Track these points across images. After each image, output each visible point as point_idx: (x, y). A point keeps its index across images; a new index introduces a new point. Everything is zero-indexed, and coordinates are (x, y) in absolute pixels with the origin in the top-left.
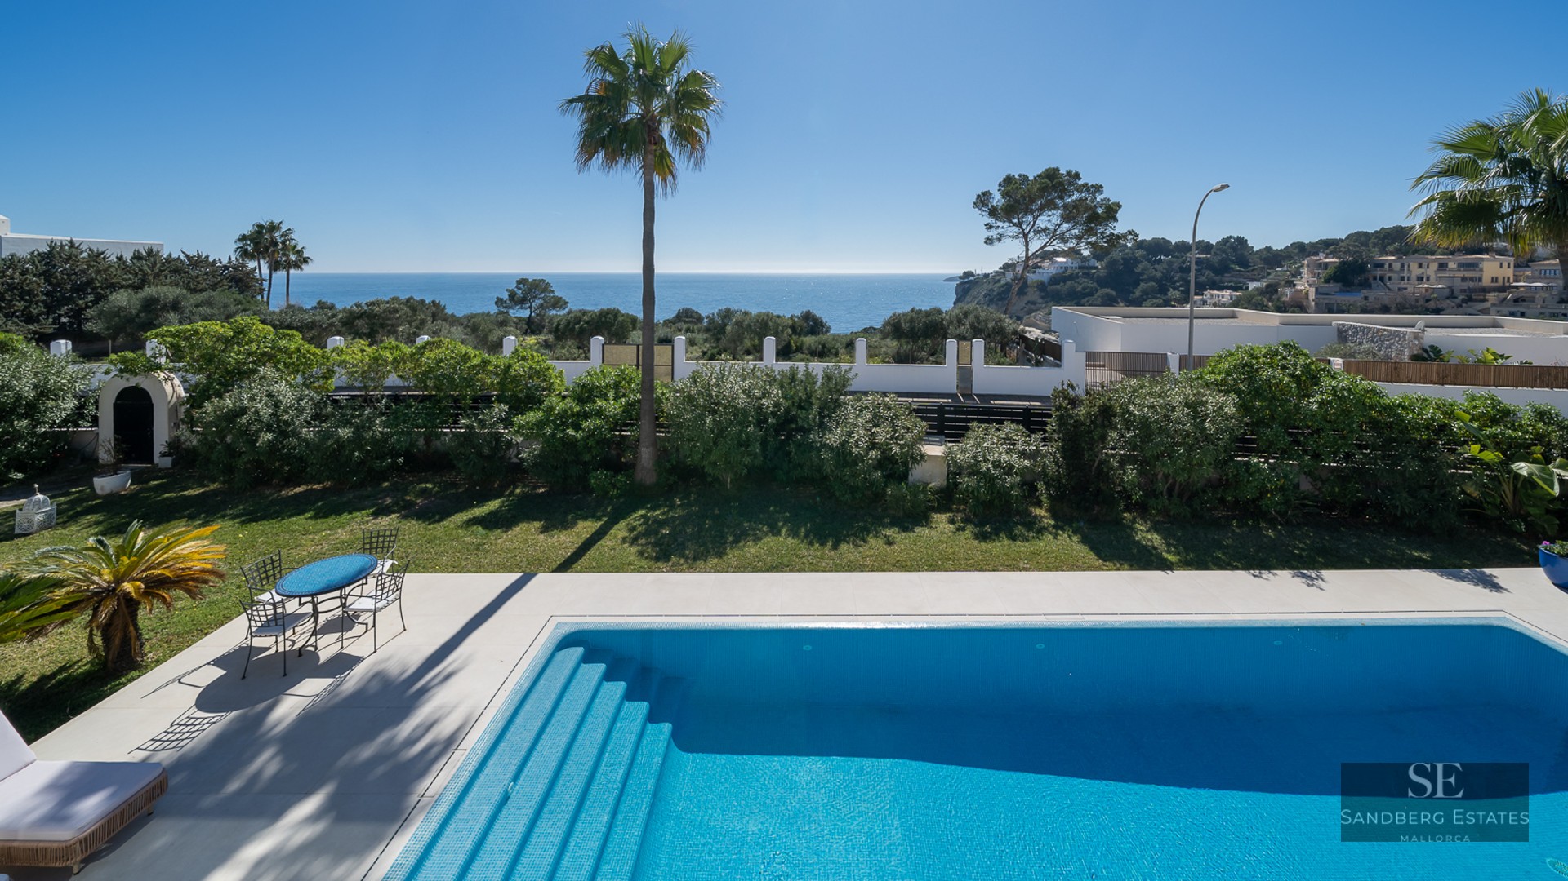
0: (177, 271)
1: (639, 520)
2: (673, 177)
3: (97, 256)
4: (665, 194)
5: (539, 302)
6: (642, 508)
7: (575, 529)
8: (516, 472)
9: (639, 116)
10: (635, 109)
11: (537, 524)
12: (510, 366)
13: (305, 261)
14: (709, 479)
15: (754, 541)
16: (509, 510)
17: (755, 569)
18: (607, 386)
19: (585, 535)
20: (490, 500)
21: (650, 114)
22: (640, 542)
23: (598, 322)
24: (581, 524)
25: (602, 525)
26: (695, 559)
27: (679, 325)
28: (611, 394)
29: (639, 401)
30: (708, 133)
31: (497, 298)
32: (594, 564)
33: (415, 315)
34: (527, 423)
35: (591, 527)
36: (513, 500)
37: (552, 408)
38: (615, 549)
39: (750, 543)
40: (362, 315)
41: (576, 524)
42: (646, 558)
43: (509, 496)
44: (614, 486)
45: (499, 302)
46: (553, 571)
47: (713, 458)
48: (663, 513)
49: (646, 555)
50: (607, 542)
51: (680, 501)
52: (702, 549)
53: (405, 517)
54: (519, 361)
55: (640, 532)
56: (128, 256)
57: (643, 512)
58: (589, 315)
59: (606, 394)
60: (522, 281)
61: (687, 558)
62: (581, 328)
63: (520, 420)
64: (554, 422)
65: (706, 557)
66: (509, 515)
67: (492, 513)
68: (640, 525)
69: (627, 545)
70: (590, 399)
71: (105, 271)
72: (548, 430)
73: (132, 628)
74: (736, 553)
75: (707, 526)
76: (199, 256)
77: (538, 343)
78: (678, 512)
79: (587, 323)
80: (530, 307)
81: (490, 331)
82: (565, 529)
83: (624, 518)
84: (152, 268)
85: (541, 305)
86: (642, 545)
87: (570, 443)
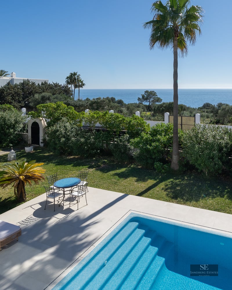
0: (51, 88)
1: (170, 183)
2: (186, 49)
3: (33, 84)
4: (183, 56)
5: (152, 99)
6: (172, 178)
7: (147, 182)
8: (131, 159)
9: (172, 27)
10: (170, 24)
11: (135, 178)
12: (131, 121)
13: (84, 85)
14: (199, 171)
15: (212, 198)
16: (127, 172)
17: (209, 209)
18: (162, 131)
19: (150, 185)
20: (123, 168)
21: (175, 25)
22: (168, 190)
23: (168, 107)
24: (149, 181)
25: (156, 182)
26: (187, 200)
27: (203, 110)
28: (163, 134)
29: (172, 137)
30: (200, 30)
31: (138, 98)
32: (150, 196)
33: (110, 103)
34: (134, 142)
35: (153, 182)
36: (130, 169)
37: (142, 137)
38: (159, 192)
39: (210, 199)
40: (95, 102)
41: (148, 180)
42: (169, 197)
43: (129, 167)
44: (163, 169)
45: (139, 99)
46: (137, 195)
47: (199, 162)
48: (179, 182)
49: (169, 196)
50: (157, 189)
51: (187, 178)
52: (190, 197)
53: (97, 170)
54: (134, 119)
55: (169, 187)
56: (40, 84)
57: (172, 180)
58: (166, 104)
59: (161, 134)
60: (147, 92)
61: (184, 199)
62: (162, 109)
63: (132, 140)
64: (143, 142)
65: (191, 200)
66: (127, 174)
67: (122, 173)
68: (170, 184)
69: (163, 191)
70: (156, 135)
71: (35, 88)
72: (141, 145)
73: (23, 189)
74: (204, 201)
75: (195, 189)
76: (57, 84)
77: (150, 114)
78: (185, 182)
79: (165, 107)
80: (149, 101)
81: (133, 109)
82: (144, 182)
83: (164, 181)
84: (45, 87)
85: (153, 101)
86: (169, 192)
87: (148, 151)
